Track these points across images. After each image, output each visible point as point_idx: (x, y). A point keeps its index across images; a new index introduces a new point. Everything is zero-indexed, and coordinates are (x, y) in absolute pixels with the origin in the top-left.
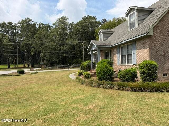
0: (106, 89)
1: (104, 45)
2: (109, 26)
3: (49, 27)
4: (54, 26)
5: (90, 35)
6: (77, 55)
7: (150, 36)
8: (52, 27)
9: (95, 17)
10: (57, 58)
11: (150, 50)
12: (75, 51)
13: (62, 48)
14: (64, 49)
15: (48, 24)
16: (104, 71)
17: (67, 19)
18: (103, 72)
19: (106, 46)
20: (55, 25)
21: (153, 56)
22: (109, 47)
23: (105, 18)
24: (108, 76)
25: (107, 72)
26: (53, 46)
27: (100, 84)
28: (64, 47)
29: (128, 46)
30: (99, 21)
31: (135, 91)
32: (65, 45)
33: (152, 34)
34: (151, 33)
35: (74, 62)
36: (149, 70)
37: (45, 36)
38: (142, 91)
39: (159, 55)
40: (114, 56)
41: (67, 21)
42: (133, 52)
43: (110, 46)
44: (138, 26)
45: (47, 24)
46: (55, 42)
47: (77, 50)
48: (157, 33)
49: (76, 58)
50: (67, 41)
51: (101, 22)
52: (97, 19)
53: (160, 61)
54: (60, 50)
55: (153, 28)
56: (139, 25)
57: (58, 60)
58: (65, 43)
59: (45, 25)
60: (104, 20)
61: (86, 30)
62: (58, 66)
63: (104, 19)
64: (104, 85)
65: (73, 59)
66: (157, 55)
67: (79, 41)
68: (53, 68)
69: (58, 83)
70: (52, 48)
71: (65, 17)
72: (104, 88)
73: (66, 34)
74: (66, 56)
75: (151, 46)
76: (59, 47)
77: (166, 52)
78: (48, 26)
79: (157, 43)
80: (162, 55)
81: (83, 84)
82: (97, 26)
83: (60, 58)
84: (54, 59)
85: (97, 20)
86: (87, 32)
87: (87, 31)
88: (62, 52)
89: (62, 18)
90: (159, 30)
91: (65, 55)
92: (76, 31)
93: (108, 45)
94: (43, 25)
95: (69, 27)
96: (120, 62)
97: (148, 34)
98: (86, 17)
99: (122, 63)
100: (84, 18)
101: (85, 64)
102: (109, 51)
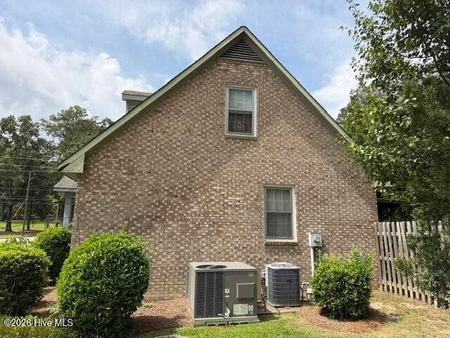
21: (86, 230)
33: (78, 170)
34: (77, 166)
48: (108, 165)
55: (87, 153)
77: (136, 219)
90: (116, 157)
97: (66, 170)
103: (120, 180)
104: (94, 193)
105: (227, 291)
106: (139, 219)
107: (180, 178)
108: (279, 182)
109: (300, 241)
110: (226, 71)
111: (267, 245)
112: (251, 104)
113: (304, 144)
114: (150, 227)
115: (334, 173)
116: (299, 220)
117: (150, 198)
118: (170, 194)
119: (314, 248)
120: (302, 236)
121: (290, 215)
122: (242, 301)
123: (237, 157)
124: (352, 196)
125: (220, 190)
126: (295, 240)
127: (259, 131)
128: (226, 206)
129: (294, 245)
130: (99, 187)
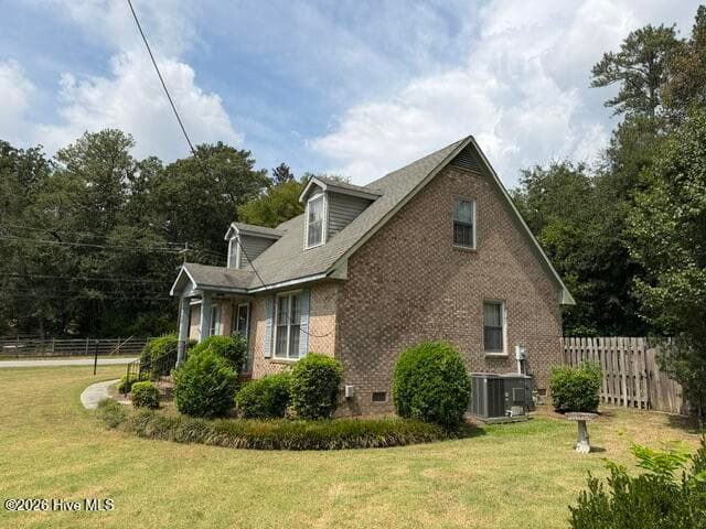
0: (182, 442)
1: (227, 284)
2: (289, 201)
3: (40, 166)
4: (64, 165)
5: (217, 219)
6: (151, 295)
7: (339, 282)
8: (51, 166)
9: (248, 154)
10: (52, 302)
11: (338, 320)
12: (145, 281)
13: (86, 262)
14: (95, 269)
15: (37, 149)
16: (197, 381)
17: (128, 143)
18: (195, 385)
19: (234, 290)
20: (67, 160)
21: (347, 339)
22: (243, 291)
23: (287, 165)
24: (210, 397)
25: (208, 384)
26: (42, 249)
27: (168, 428)
28: (94, 257)
29: (294, 298)
30: (264, 172)
31: (260, 447)
32: (102, 252)
33: (343, 275)
34: (341, 272)
35: (136, 327)
36: (312, 383)
37: (8, 203)
38: (277, 447)
39: (362, 337)
40: (260, 324)
41: (126, 153)
42: (303, 321)
43: (246, 289)
44: (327, 241)
45: (31, 150)
46: (54, 234)
47: (157, 277)
48: (361, 271)
49: (147, 309)
50: (112, 237)
51: (270, 175)
52: (253, 161)
53: (365, 355)
54: (74, 271)
55: (349, 259)
56: (329, 237)
57: (57, 317)
58: (102, 241)
59: (22, 150)
60: (283, 172)
61: (205, 200)
62: (54, 340)
63: (282, 168)
64: (179, 430)
65: (132, 312)
66: (358, 337)
67: (169, 240)
68: (28, 352)
69: (17, 422)
70: (36, 260)
71: (120, 134)
72: (175, 440)
73: (112, 203)
74: (97, 301)
75: (340, 309)
76: (69, 255)
77: (386, 329)
78: (31, 158)
79: (360, 302)
80: (374, 337)
81: (115, 426)
82: (249, 191)
83: (67, 308)
84: (40, 311)
85: (255, 168)
86: (208, 207)
87: (206, 203)
88: (83, 280)
89: (104, 136)
90: (367, 264)
91: (92, 294)
92: (162, 200)
93: (243, 286)
94: (12, 149)
95: (131, 177)
96: (272, 346)
97: (332, 276)
98: (212, 148)
99: (277, 353)
100: (203, 151)
101: (157, 344)
102: (248, 304)
103: (372, 288)
104: (352, 301)
105: (507, 395)
106: (389, 329)
107: (419, 289)
108: (495, 296)
109: (510, 354)
110: (453, 180)
111: (487, 358)
112: (473, 215)
113: (512, 260)
114: (397, 337)
115: (533, 290)
116: (508, 334)
117: (396, 308)
118: (411, 305)
119: (521, 361)
120: (512, 350)
121: (501, 329)
122: (516, 403)
123: (463, 270)
124: (545, 313)
125: (451, 303)
126: (505, 353)
127: (478, 243)
128: (455, 319)
129: (506, 358)
130: (355, 295)
